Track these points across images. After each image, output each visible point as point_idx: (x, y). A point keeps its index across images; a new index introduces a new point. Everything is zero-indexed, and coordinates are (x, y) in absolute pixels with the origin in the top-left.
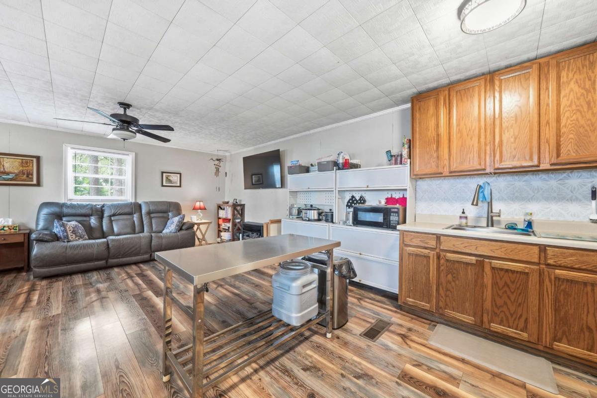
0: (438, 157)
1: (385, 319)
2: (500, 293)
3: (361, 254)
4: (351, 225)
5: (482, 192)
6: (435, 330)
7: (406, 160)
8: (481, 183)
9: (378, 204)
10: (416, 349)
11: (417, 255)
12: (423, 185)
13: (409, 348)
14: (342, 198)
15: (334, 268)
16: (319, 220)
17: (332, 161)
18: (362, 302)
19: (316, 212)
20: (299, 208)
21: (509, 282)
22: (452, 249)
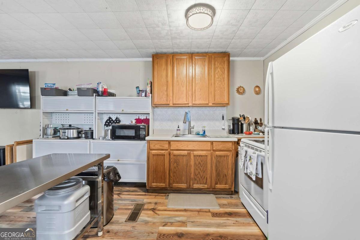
0: (167, 95)
1: (140, 203)
2: (197, 168)
3: (118, 161)
4: (110, 140)
5: (187, 116)
6: (169, 198)
7: (149, 95)
8: (187, 111)
9: (130, 123)
10: (162, 214)
11: (158, 155)
12: (158, 111)
13: (158, 216)
14: (101, 119)
15: (104, 176)
16: (78, 137)
17: (92, 89)
18: (121, 196)
19: (75, 131)
20: (55, 128)
21: (200, 162)
22: (176, 149)
